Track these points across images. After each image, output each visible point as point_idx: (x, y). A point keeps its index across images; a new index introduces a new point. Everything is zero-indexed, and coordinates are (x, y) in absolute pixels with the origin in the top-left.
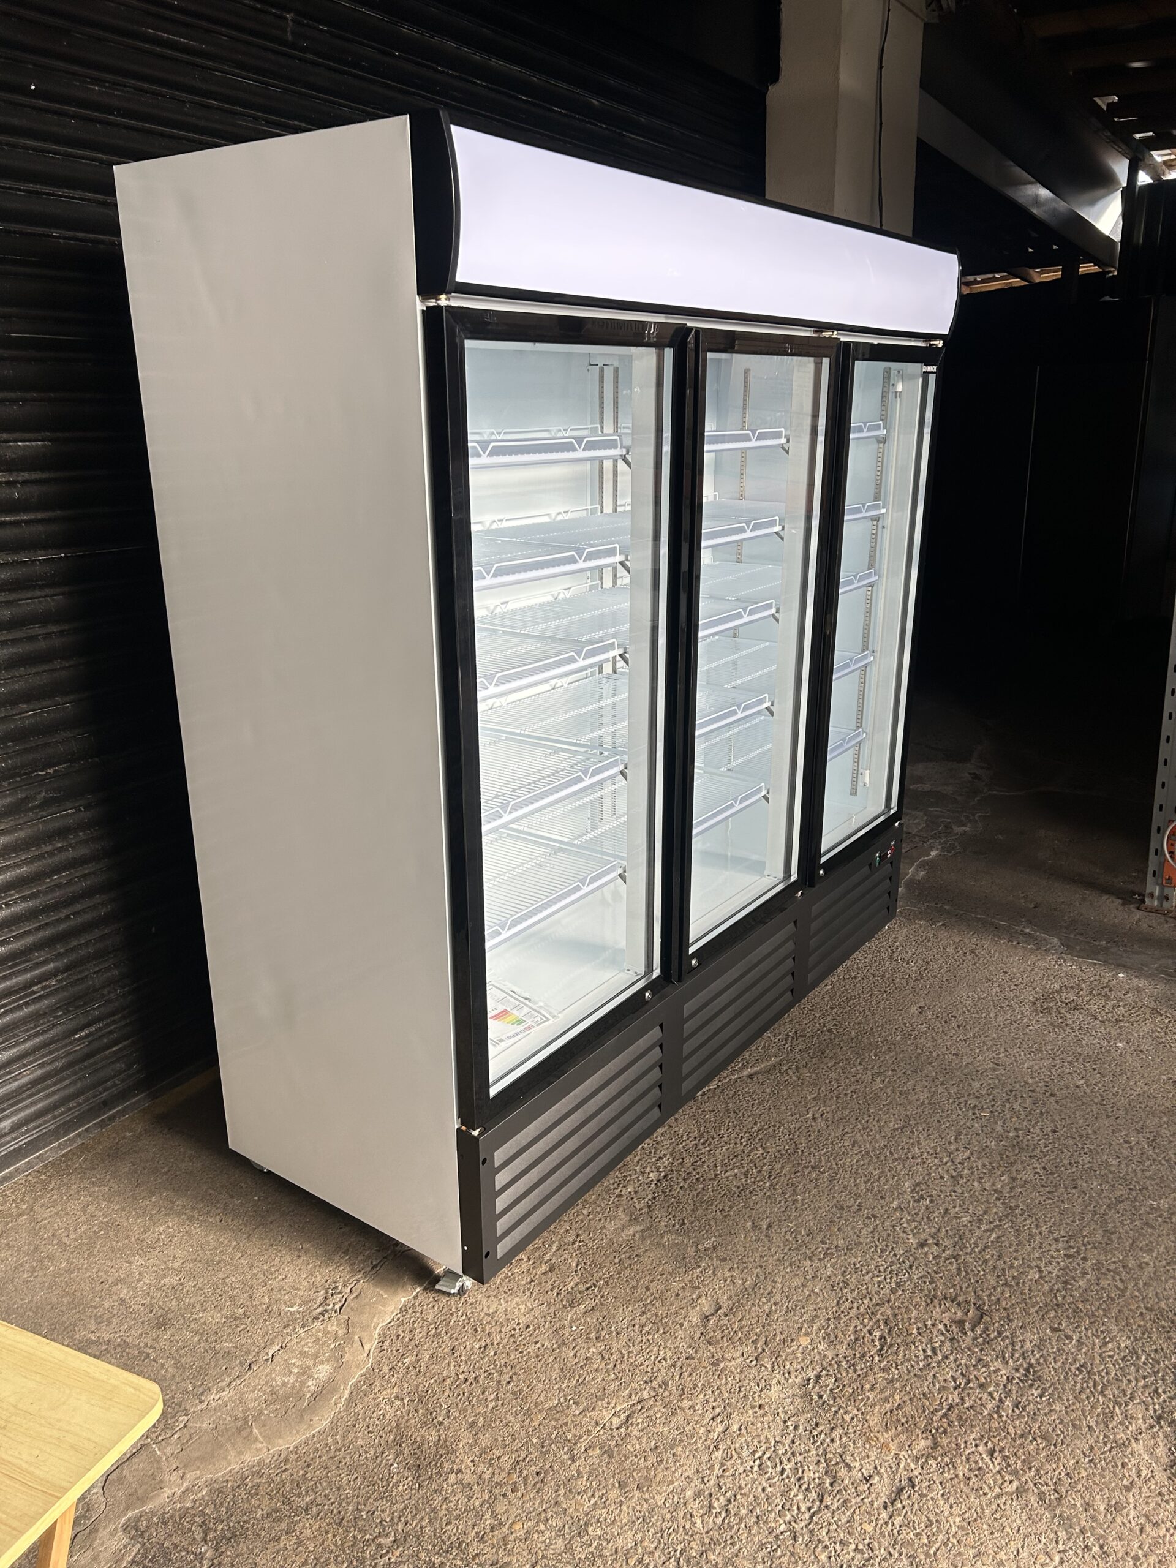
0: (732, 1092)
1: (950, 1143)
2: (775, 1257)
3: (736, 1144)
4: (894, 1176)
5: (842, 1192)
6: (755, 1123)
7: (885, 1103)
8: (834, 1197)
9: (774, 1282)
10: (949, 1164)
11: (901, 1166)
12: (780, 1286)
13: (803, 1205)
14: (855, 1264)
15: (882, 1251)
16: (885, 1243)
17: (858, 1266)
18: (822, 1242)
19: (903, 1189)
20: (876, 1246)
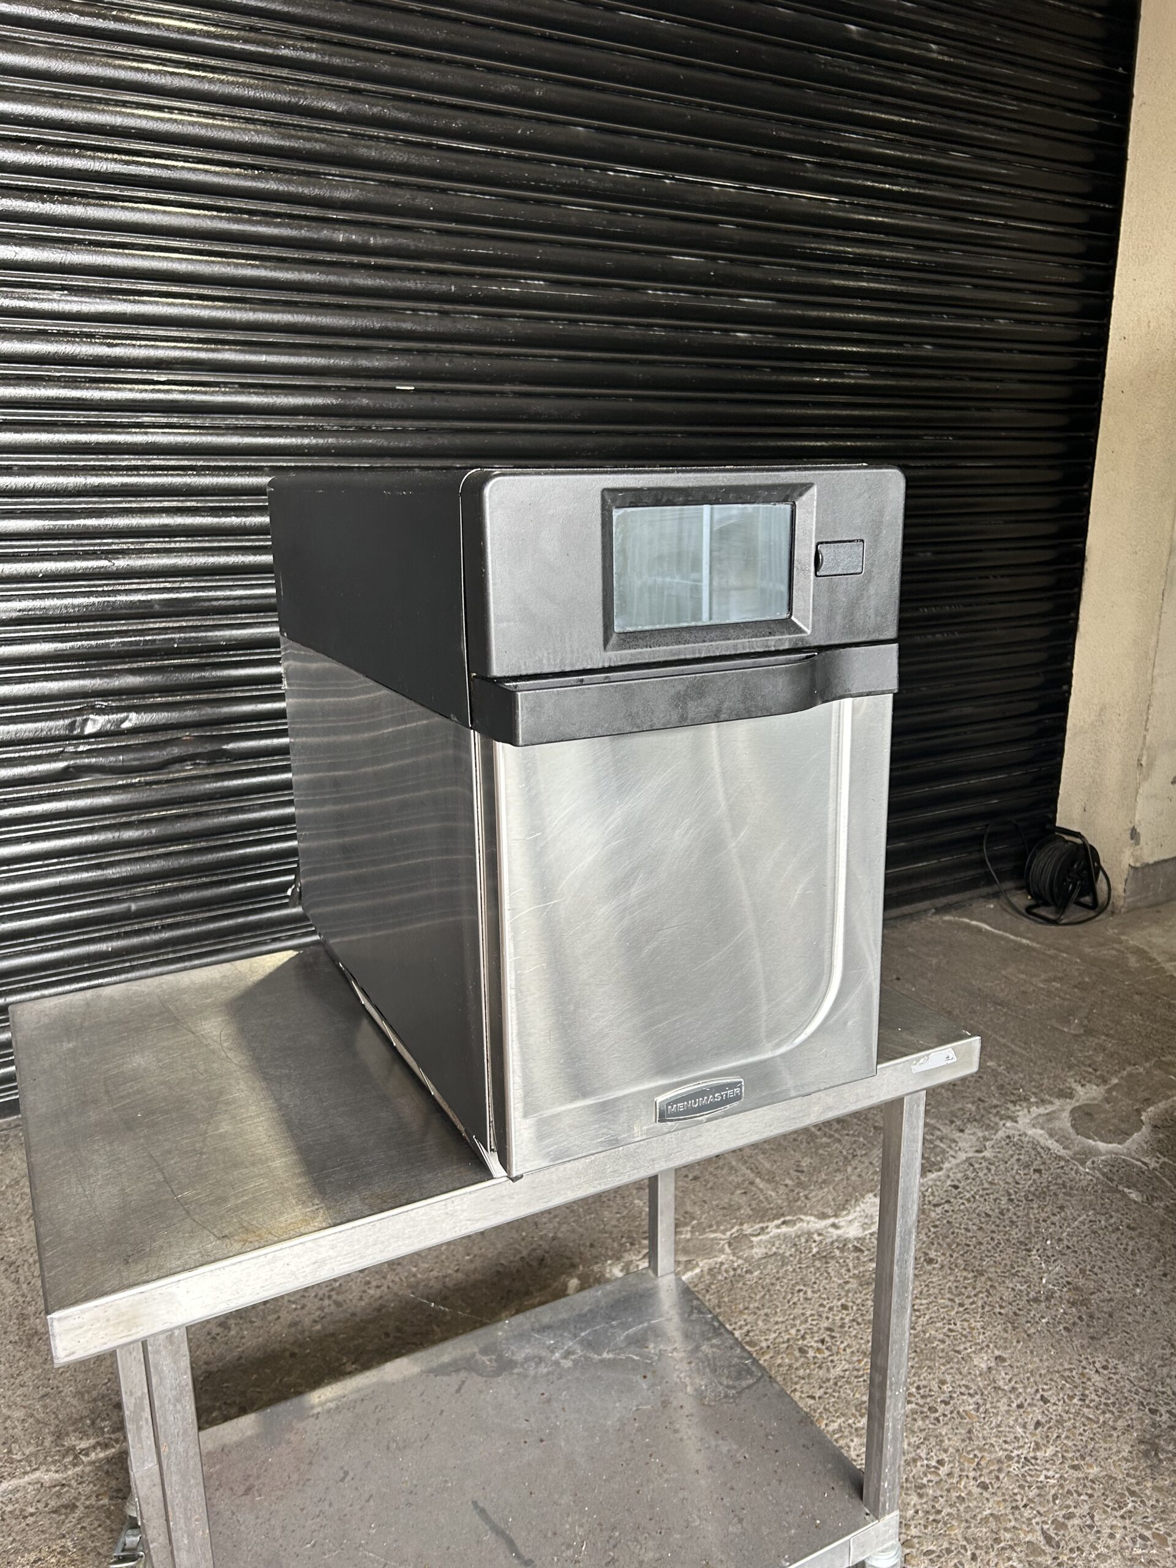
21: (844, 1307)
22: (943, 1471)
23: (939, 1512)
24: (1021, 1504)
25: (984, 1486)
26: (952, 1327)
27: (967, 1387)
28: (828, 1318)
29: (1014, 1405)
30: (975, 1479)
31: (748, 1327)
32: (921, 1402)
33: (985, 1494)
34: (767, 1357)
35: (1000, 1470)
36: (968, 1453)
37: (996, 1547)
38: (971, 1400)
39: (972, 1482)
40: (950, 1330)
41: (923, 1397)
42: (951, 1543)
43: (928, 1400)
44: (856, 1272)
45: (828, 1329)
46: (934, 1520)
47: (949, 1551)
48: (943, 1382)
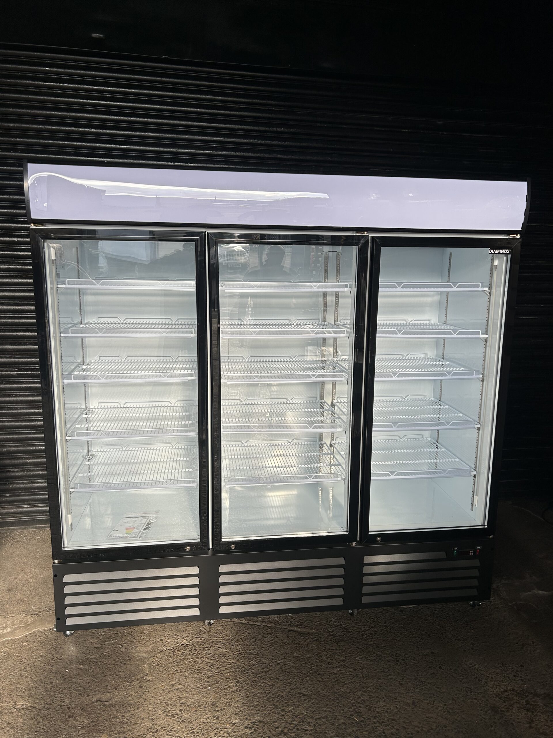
0: (271, 632)
1: (312, 718)
2: (156, 701)
3: (232, 652)
4: (259, 710)
5: (227, 699)
6: (253, 650)
7: (320, 679)
8: (220, 698)
9: (138, 709)
10: (292, 725)
11: (270, 709)
12: (137, 711)
13: (204, 692)
14: (173, 728)
15: (193, 733)
16: (200, 731)
17: (174, 730)
18: (180, 710)
19: (251, 718)
20: (194, 729)
21: (385, 626)
22: (390, 677)
23: (381, 687)
24: (410, 692)
25: (401, 684)
26: (421, 640)
27: (414, 658)
28: (377, 628)
29: (428, 667)
30: (399, 682)
31: (348, 625)
32: (395, 657)
33: (400, 686)
34: (349, 634)
35: (409, 682)
36: (402, 675)
37: (394, 700)
38: (413, 661)
39: (398, 682)
40: (420, 641)
41: (396, 656)
42: (379, 695)
43: (398, 658)
44: (396, 617)
45: (375, 631)
46: (378, 688)
47: (377, 697)
48: (406, 654)
